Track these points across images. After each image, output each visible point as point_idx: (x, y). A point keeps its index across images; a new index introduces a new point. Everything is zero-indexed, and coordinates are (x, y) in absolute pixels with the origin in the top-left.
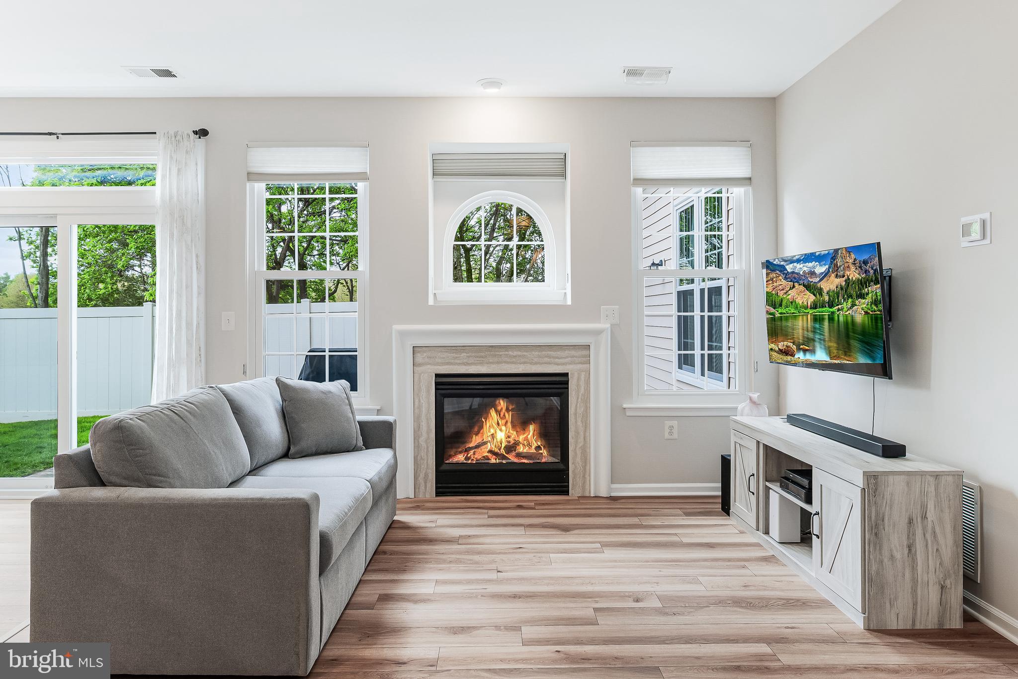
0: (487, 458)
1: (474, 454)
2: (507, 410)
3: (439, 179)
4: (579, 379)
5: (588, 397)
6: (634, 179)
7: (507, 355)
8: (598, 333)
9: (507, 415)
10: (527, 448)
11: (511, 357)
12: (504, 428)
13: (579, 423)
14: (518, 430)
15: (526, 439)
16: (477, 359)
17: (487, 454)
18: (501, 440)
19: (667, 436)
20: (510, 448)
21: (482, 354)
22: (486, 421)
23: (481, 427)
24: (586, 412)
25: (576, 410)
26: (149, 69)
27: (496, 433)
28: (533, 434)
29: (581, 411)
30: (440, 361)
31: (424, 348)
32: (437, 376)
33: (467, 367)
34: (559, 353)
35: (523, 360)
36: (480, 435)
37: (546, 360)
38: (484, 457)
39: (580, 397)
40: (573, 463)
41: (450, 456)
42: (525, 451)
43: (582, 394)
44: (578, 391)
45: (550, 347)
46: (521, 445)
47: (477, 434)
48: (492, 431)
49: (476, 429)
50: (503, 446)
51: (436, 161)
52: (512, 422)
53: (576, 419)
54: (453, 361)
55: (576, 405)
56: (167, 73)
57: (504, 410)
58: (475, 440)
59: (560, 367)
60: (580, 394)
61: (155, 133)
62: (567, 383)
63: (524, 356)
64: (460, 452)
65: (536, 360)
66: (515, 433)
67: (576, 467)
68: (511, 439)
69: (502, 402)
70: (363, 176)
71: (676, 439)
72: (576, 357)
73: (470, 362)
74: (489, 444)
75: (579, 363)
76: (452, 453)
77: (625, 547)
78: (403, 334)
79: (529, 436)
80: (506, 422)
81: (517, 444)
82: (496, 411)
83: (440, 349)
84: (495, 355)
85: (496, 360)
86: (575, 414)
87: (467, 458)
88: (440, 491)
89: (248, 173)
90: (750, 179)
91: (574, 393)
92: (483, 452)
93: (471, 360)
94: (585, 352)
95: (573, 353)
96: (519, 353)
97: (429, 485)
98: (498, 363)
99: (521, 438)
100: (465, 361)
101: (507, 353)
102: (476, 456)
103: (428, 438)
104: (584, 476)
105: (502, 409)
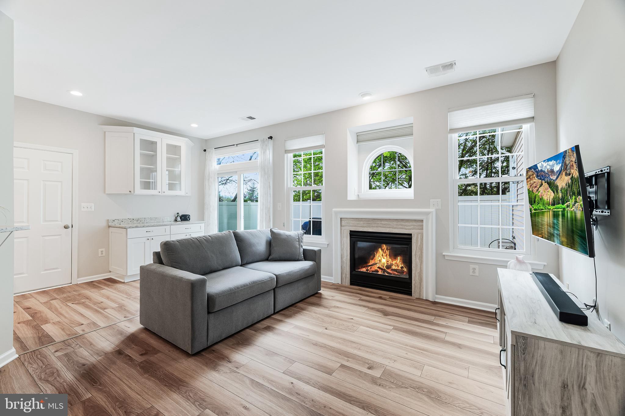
0: (377, 271)
1: (371, 268)
2: (387, 249)
3: (360, 144)
4: (417, 238)
5: (422, 247)
6: (450, 130)
7: (381, 223)
8: (428, 214)
9: (387, 251)
10: (397, 267)
11: (383, 224)
12: (385, 257)
13: (418, 260)
14: (393, 259)
15: (396, 263)
16: (368, 224)
17: (377, 269)
18: (384, 263)
19: (471, 273)
20: (389, 267)
21: (369, 222)
22: (376, 254)
23: (374, 256)
24: (421, 254)
25: (416, 252)
26: (245, 117)
27: (381, 259)
28: (400, 261)
29: (418, 254)
30: (351, 225)
31: (345, 219)
32: (351, 231)
33: (363, 228)
34: (407, 224)
35: (388, 226)
36: (373, 260)
37: (400, 226)
38: (376, 270)
39: (418, 246)
40: (414, 280)
41: (359, 269)
42: (396, 268)
43: (419, 245)
44: (417, 243)
45: (402, 220)
46: (394, 266)
47: (372, 259)
48: (380, 258)
49: (372, 257)
50: (385, 265)
51: (358, 136)
52: (389, 255)
53: (416, 257)
54: (357, 225)
55: (416, 251)
56: (251, 118)
57: (385, 249)
58: (371, 262)
59: (407, 230)
60: (418, 245)
61: (258, 140)
62: (411, 239)
63: (389, 224)
64: (364, 267)
65: (395, 226)
66: (391, 260)
67: (415, 282)
68: (389, 263)
69: (384, 245)
70: (322, 146)
71: (477, 276)
72: (416, 226)
73: (364, 226)
74: (378, 264)
75: (418, 229)
76: (360, 267)
77: (405, 333)
78: (336, 213)
79: (398, 262)
80: (387, 255)
81: (392, 265)
82: (382, 249)
83: (352, 219)
84: (375, 223)
85: (376, 225)
86: (416, 255)
87: (367, 270)
88: (352, 283)
89: (285, 151)
90: (533, 118)
91: (415, 244)
92: (375, 268)
93: (365, 225)
94: (420, 224)
95: (414, 224)
96: (387, 223)
97: (347, 279)
98: (377, 227)
99: (394, 262)
100: (362, 225)
101: (381, 222)
102: (372, 269)
103: (347, 259)
104: (420, 288)
105: (384, 249)
